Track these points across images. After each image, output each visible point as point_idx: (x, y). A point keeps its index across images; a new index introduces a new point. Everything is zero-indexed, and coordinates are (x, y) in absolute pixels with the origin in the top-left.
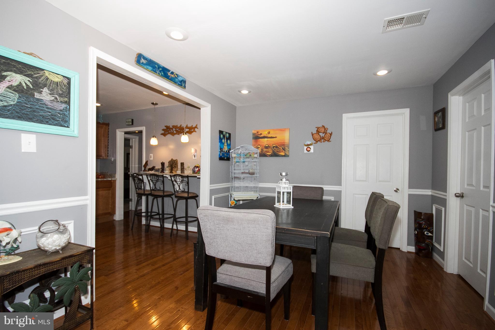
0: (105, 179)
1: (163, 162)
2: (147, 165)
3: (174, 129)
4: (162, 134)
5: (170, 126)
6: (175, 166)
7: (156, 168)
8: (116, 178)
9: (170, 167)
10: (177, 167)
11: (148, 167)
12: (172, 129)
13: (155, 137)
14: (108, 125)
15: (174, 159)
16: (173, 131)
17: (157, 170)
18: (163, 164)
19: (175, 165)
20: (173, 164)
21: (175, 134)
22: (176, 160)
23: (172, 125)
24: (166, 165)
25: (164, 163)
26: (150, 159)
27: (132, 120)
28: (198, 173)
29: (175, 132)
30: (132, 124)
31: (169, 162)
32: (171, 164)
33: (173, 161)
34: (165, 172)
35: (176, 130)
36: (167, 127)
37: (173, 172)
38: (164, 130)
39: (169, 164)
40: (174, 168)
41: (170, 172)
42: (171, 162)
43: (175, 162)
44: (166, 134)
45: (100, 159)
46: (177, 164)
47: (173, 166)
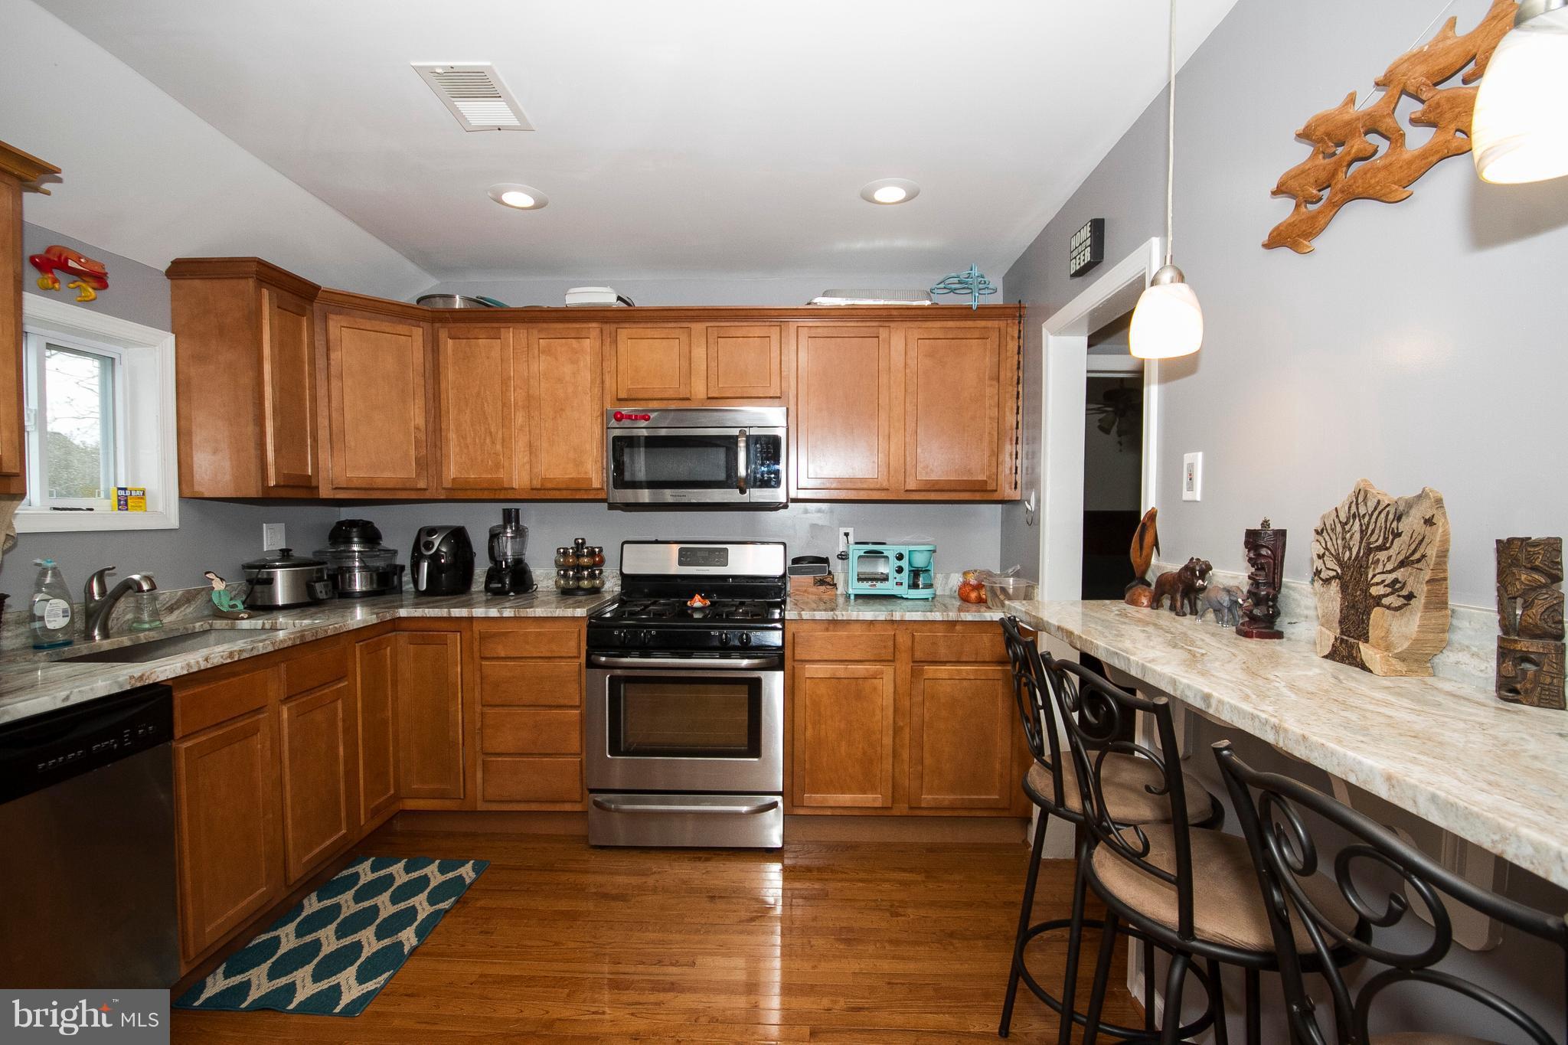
1: (1266, 524)
3: (1405, 112)
4: (1279, 239)
5: (1351, 99)
6: (1394, 587)
9: (1335, 586)
12: (1373, 125)
13: (1178, 277)
14: (1014, 313)
15: (1391, 489)
16: (1397, 140)
17: (1222, 608)
18: (1265, 550)
19: (1402, 564)
20: (1369, 551)
22: (1410, 505)
24: (1302, 557)
25: (1279, 535)
26: (1187, 495)
27: (1098, 227)
29: (1418, 139)
30: (1099, 255)
31: (1322, 530)
32: (1344, 554)
33: (1370, 519)
34: (1288, 631)
35: (1430, 106)
36: (1321, 130)
37: (1361, 659)
38: (1294, 184)
39: (1322, 551)
40: (1388, 607)
41: (1333, 645)
42: (1346, 524)
43: (1404, 526)
44: (1313, 218)
45: (1000, 505)
46: (1423, 556)
47: (1370, 576)
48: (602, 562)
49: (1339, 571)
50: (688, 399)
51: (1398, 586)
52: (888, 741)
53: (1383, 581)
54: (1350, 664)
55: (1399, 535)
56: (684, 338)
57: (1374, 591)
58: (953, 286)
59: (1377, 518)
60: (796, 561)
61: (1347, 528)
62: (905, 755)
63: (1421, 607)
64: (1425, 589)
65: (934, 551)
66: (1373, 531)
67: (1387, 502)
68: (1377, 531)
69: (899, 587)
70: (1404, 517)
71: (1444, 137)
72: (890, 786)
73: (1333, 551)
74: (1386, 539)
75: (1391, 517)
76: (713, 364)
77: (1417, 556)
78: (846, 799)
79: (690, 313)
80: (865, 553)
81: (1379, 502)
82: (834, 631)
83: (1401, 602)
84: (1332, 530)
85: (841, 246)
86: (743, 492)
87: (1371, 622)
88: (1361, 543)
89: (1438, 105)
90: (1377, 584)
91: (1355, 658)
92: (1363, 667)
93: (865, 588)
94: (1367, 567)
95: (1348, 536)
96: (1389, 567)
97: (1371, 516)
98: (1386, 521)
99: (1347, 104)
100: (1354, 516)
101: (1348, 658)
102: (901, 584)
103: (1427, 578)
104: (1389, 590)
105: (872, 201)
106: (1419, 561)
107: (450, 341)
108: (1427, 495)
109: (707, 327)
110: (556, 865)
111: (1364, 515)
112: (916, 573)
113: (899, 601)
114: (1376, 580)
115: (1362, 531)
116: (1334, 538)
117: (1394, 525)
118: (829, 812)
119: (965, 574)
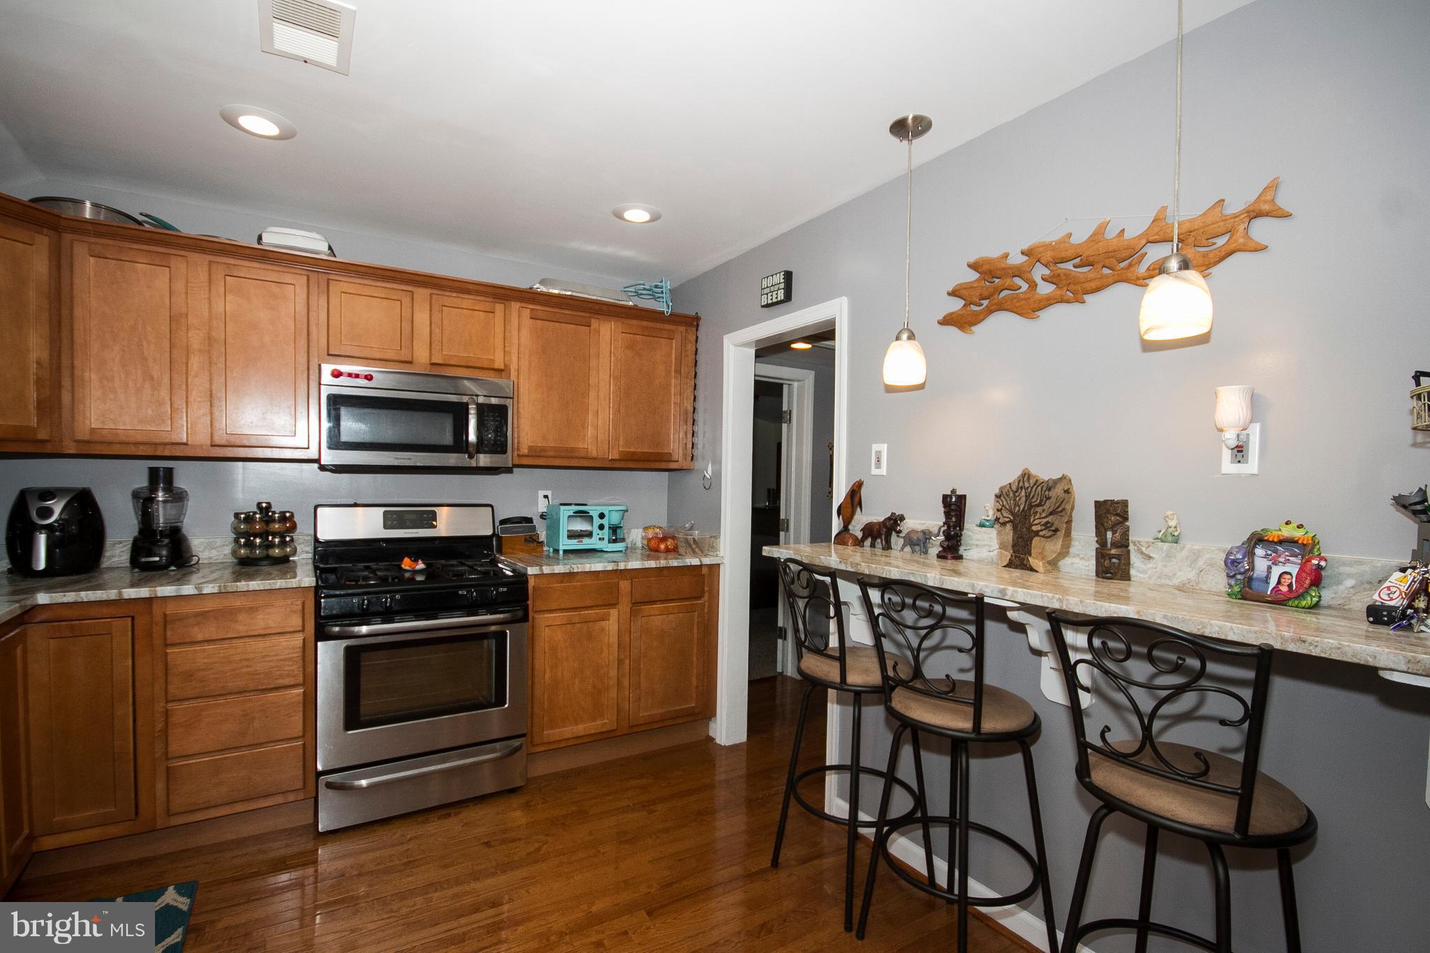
0: (675, 563)
1: (953, 491)
2: (860, 504)
3: (1039, 272)
4: (947, 321)
5: (1006, 256)
6: (1047, 526)
7: (910, 524)
8: (721, 554)
9: (1009, 527)
10: (1068, 533)
11: (860, 520)
12: (1019, 272)
13: (912, 337)
14: (693, 322)
15: (1045, 473)
16: (1033, 285)
17: (918, 542)
18: (955, 507)
19: (1051, 514)
20: (1031, 507)
21: (1048, 302)
22: (1056, 482)
23: (1025, 247)
24: (981, 507)
25: (962, 498)
26: (874, 471)
27: (788, 276)
28: (1307, 602)
29: (1045, 289)
30: (788, 297)
31: (1000, 496)
32: (1015, 508)
33: (1031, 489)
34: (965, 554)
35: (1054, 274)
36: (986, 267)
37: (1030, 565)
38: (964, 293)
39: (1000, 507)
40: (1043, 537)
41: (1010, 559)
42: (1016, 492)
43: (1052, 494)
44: (975, 314)
45: (667, 473)
46: (1064, 509)
47: (1032, 520)
48: (294, 527)
49: (1012, 518)
50: (411, 363)
51: (1049, 525)
52: (613, 673)
53: (1040, 523)
54: (1022, 569)
55: (1049, 498)
56: (406, 300)
57: (1034, 528)
58: (640, 292)
59: (1036, 489)
60: (503, 522)
61: (1017, 494)
62: (626, 682)
63: (1062, 536)
64: (1065, 526)
65: (626, 511)
66: (1033, 496)
67: (1042, 481)
68: (1036, 496)
69: (601, 542)
70: (1052, 489)
71: (1059, 292)
72: (615, 711)
73: (1007, 507)
74: (1041, 501)
75: (1044, 488)
76: (437, 331)
77: (1060, 509)
78: (581, 729)
79: (417, 278)
80: (574, 513)
81: (1037, 480)
82: (567, 582)
83: (1050, 533)
84: (1007, 495)
85: (576, 245)
86: (471, 457)
87: (1033, 545)
88: (1026, 502)
89: (1059, 275)
90: (1037, 524)
91: (1026, 566)
92: (1032, 569)
93: (574, 544)
94: (1030, 515)
95: (1018, 499)
96: (1043, 515)
97: (1032, 488)
98: (1042, 489)
99: (1003, 257)
100: (1021, 488)
101: (1020, 566)
102: (603, 539)
103: (1066, 520)
104: (1043, 527)
105: (621, 217)
106: (1061, 511)
107: (92, 260)
108: (1065, 478)
109: (431, 294)
110: (287, 863)
111: (1028, 488)
112: (614, 529)
113: (599, 554)
114: (1035, 522)
115: (1026, 496)
116: (1008, 499)
117: (1047, 493)
118: (563, 744)
119: (646, 528)
